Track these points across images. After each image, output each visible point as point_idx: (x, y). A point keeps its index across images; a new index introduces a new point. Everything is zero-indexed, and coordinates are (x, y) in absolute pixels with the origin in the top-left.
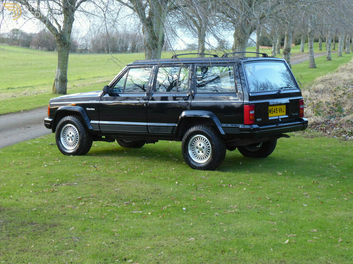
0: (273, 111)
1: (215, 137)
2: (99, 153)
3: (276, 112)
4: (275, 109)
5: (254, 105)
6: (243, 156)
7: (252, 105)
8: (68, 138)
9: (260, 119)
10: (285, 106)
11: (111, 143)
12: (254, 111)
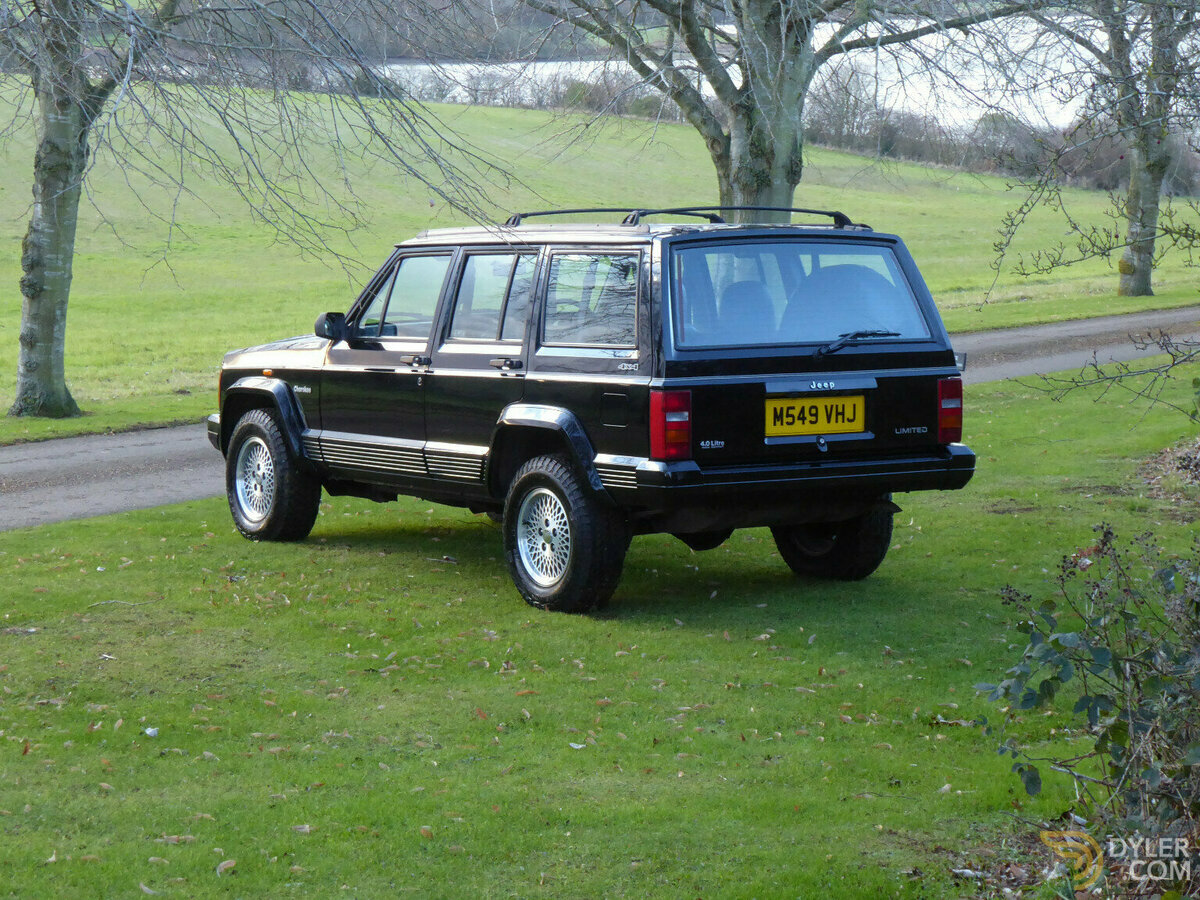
0: (792, 416)
1: (581, 498)
2: (335, 540)
3: (810, 418)
4: (805, 408)
5: (689, 391)
6: (789, 570)
7: (678, 391)
8: (253, 482)
9: (719, 444)
10: (860, 401)
11: (383, 503)
12: (686, 414)
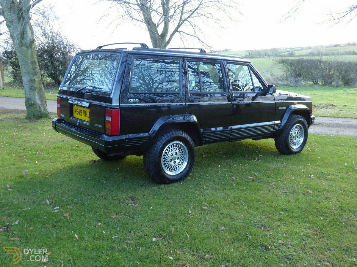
0: (78, 112)
3: (81, 114)
4: (80, 110)
9: (63, 116)
